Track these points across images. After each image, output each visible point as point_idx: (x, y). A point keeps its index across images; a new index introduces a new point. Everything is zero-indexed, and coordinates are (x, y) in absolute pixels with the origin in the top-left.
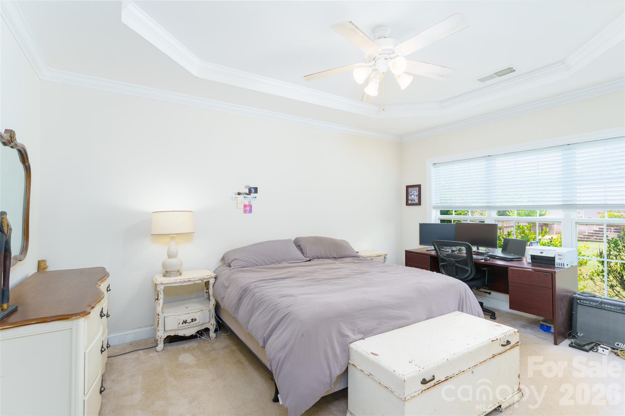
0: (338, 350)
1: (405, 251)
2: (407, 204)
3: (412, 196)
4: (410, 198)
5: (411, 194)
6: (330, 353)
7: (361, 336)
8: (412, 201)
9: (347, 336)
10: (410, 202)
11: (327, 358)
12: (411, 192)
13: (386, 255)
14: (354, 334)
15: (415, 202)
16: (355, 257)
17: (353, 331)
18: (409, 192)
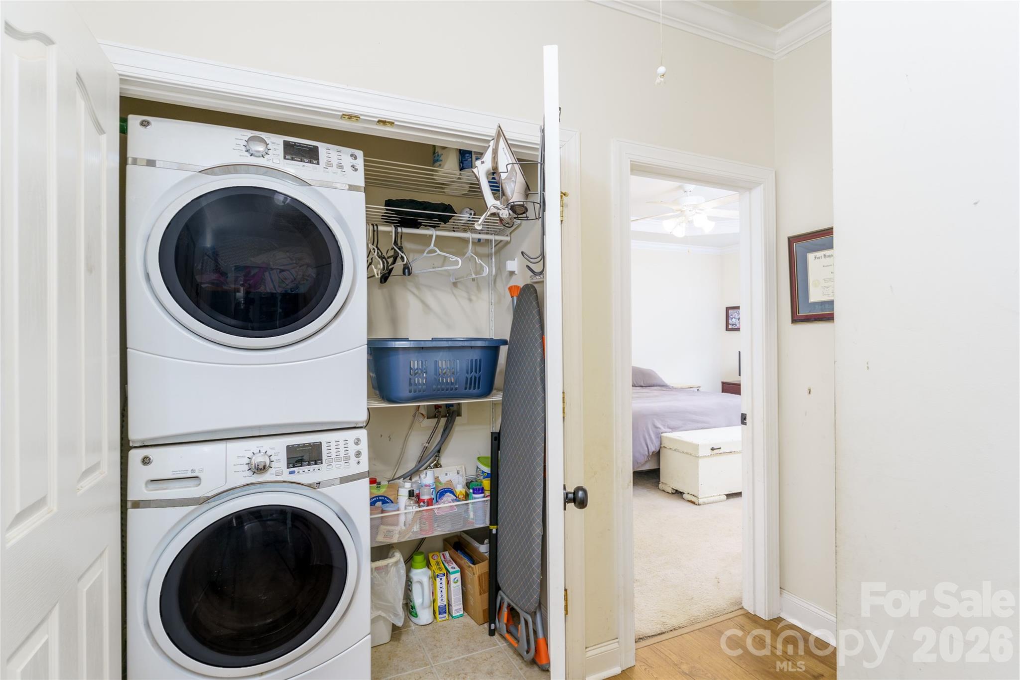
0: (653, 437)
1: (722, 382)
2: (727, 329)
3: (734, 320)
4: (730, 321)
5: (731, 317)
6: (647, 437)
7: (671, 430)
8: (733, 325)
9: (660, 428)
10: (730, 327)
11: (645, 440)
12: (732, 315)
13: (699, 387)
14: (664, 428)
15: (736, 327)
16: (663, 386)
17: (664, 426)
18: (730, 315)
